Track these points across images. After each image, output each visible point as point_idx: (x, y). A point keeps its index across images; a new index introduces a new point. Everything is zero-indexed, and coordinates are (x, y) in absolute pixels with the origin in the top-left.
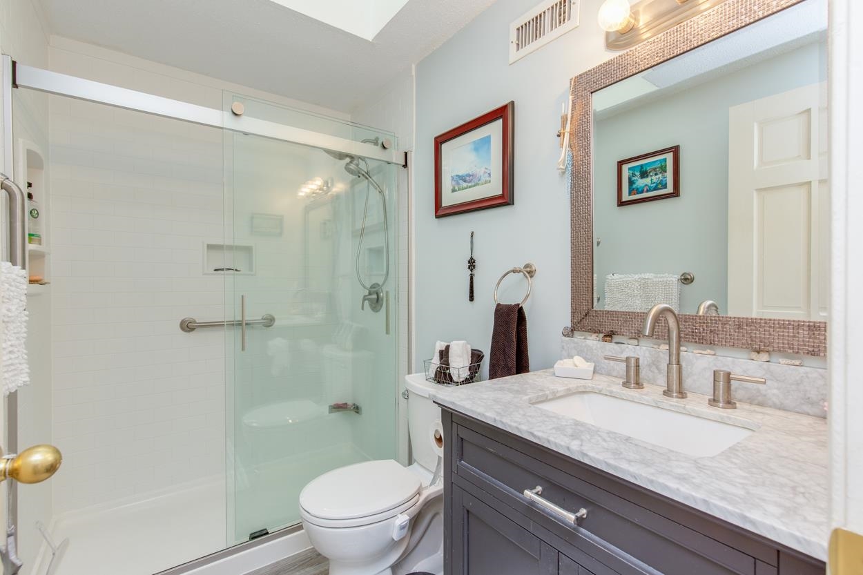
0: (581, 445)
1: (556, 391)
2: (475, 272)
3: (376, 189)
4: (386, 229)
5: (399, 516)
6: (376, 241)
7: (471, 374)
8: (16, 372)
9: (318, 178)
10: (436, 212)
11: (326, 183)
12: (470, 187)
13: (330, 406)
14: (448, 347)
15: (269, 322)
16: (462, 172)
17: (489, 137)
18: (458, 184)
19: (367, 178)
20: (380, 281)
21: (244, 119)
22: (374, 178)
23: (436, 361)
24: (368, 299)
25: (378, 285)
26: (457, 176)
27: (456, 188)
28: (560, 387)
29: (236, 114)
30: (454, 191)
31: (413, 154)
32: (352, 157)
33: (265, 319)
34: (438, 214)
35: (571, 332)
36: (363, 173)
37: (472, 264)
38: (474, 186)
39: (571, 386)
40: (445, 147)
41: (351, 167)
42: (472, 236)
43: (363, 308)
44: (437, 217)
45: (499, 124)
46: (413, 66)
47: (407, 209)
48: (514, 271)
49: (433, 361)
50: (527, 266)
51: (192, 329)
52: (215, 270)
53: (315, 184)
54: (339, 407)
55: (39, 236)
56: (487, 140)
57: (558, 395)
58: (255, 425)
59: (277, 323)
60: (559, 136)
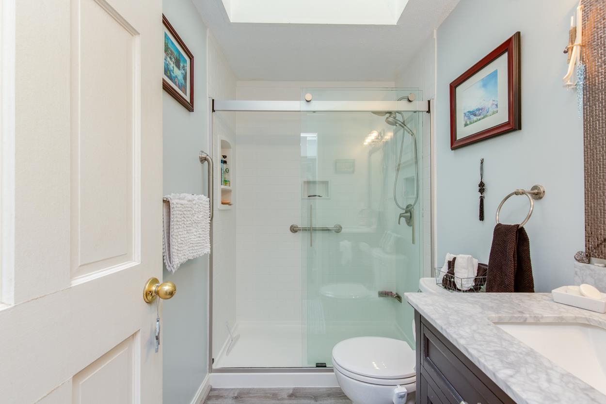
0: (512, 376)
1: (540, 316)
2: (485, 194)
3: (409, 133)
4: (417, 162)
5: (399, 386)
6: (410, 173)
7: (476, 285)
8: (202, 247)
9: (374, 131)
10: (452, 145)
11: (380, 134)
12: (480, 120)
13: (379, 292)
14: (455, 259)
15: (338, 230)
16: (473, 108)
17: (496, 72)
18: (469, 118)
19: (403, 127)
20: (412, 202)
21: (313, 102)
22: (407, 126)
23: (445, 269)
24: (404, 217)
25: (411, 205)
26: (468, 112)
27: (468, 122)
28: (548, 315)
29: (308, 101)
30: (466, 125)
31: (435, 101)
32: (390, 113)
33: (336, 227)
34: (453, 146)
35: (587, 257)
36: (400, 123)
37: (482, 187)
38: (483, 118)
39: (565, 315)
40: (459, 90)
41: (390, 120)
42: (482, 163)
43: (399, 223)
44: (453, 149)
45: (505, 57)
46: (435, 31)
47: (430, 145)
48: (517, 193)
49: (442, 270)
50: (535, 188)
51: (296, 231)
52: (309, 196)
53: (374, 135)
54: (384, 294)
55: (229, 181)
56: (495, 74)
57: (542, 321)
58: (330, 296)
59: (343, 230)
60: (565, 52)
